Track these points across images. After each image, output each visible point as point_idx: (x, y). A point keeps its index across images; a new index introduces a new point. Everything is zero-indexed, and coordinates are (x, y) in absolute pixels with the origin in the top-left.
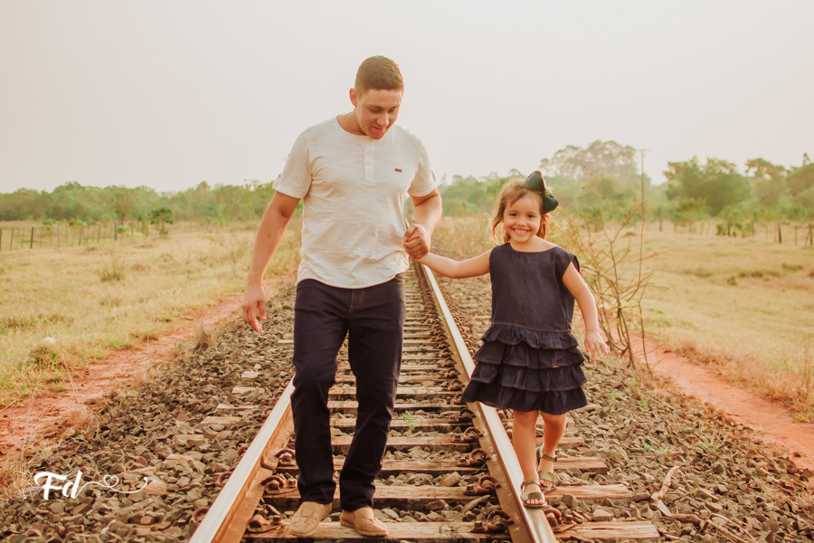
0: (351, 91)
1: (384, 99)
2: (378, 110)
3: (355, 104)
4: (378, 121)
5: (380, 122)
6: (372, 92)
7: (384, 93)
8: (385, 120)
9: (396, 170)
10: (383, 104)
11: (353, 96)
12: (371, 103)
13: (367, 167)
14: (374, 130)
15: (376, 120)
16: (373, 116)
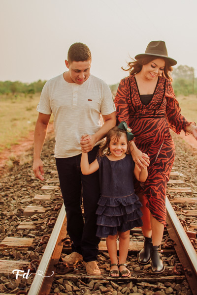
0: (66, 61)
1: (80, 66)
2: (79, 71)
3: (68, 67)
4: (79, 77)
5: (80, 77)
6: (74, 63)
7: (80, 63)
8: (82, 76)
9: (89, 100)
10: (80, 68)
11: (67, 63)
12: (74, 68)
13: (74, 99)
14: (78, 80)
15: (78, 76)
16: (77, 74)
